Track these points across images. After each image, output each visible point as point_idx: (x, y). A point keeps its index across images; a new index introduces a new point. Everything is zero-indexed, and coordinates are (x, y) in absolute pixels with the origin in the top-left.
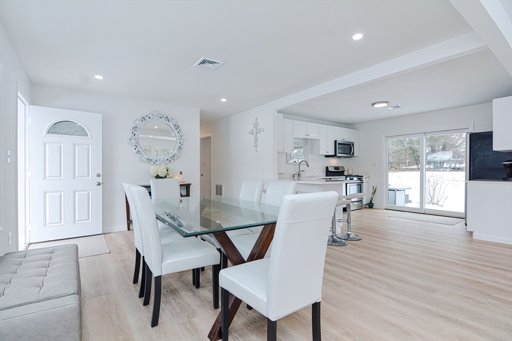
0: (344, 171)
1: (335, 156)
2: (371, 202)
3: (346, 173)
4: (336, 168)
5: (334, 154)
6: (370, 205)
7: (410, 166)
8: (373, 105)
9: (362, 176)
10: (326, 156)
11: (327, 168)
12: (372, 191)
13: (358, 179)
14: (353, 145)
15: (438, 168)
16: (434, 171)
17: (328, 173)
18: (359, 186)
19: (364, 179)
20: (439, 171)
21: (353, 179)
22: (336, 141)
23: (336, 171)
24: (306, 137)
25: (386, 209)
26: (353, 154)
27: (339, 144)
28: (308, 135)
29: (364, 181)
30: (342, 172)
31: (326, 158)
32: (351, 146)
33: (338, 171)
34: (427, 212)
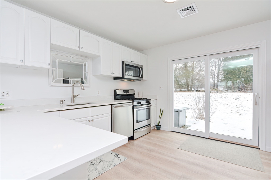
0: (135, 94)
1: (122, 78)
2: (159, 124)
3: (136, 96)
4: (126, 91)
6: (158, 127)
7: (177, 89)
9: (150, 100)
10: (115, 79)
11: (115, 91)
12: (159, 113)
13: (147, 102)
14: (142, 68)
15: (189, 90)
16: (188, 92)
17: (117, 96)
18: (148, 109)
19: (152, 102)
20: (190, 92)
21: (140, 103)
22: (123, 62)
23: (126, 94)
24: (78, 49)
25: (172, 131)
26: (142, 77)
27: (126, 65)
28: (82, 48)
29: (152, 104)
30: (133, 95)
31: (115, 80)
32: (140, 69)
33: (128, 94)
34: (212, 137)
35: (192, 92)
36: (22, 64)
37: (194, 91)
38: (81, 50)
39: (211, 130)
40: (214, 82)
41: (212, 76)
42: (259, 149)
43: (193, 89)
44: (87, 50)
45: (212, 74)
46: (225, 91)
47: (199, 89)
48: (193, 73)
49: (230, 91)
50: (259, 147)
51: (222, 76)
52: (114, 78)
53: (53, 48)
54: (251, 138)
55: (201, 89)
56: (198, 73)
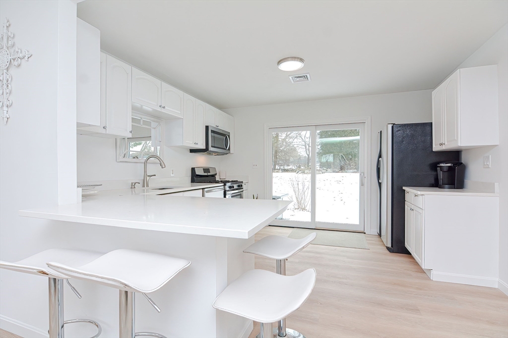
0: (216, 174)
1: (205, 150)
3: (217, 178)
4: (206, 170)
5: (204, 147)
8: (280, 62)
9: (242, 182)
10: (192, 151)
11: (193, 170)
13: (238, 186)
14: (230, 137)
17: (196, 178)
19: (244, 186)
22: (207, 127)
23: (206, 174)
24: (159, 109)
25: (269, 226)
26: (229, 149)
27: (213, 132)
28: (164, 107)
29: (244, 189)
30: (213, 176)
31: (191, 153)
32: (226, 137)
33: (209, 174)
34: (319, 227)
35: (277, 172)
36: (103, 131)
37: (280, 171)
38: (163, 110)
39: (317, 219)
40: (308, 155)
41: (306, 147)
42: (365, 233)
43: (277, 167)
44: (169, 110)
45: (305, 143)
46: (324, 171)
47: (286, 168)
48: (278, 140)
49: (329, 170)
50: (365, 232)
51: (319, 147)
52: (190, 150)
53: (135, 109)
54: (357, 222)
55: (289, 167)
56: (284, 140)
